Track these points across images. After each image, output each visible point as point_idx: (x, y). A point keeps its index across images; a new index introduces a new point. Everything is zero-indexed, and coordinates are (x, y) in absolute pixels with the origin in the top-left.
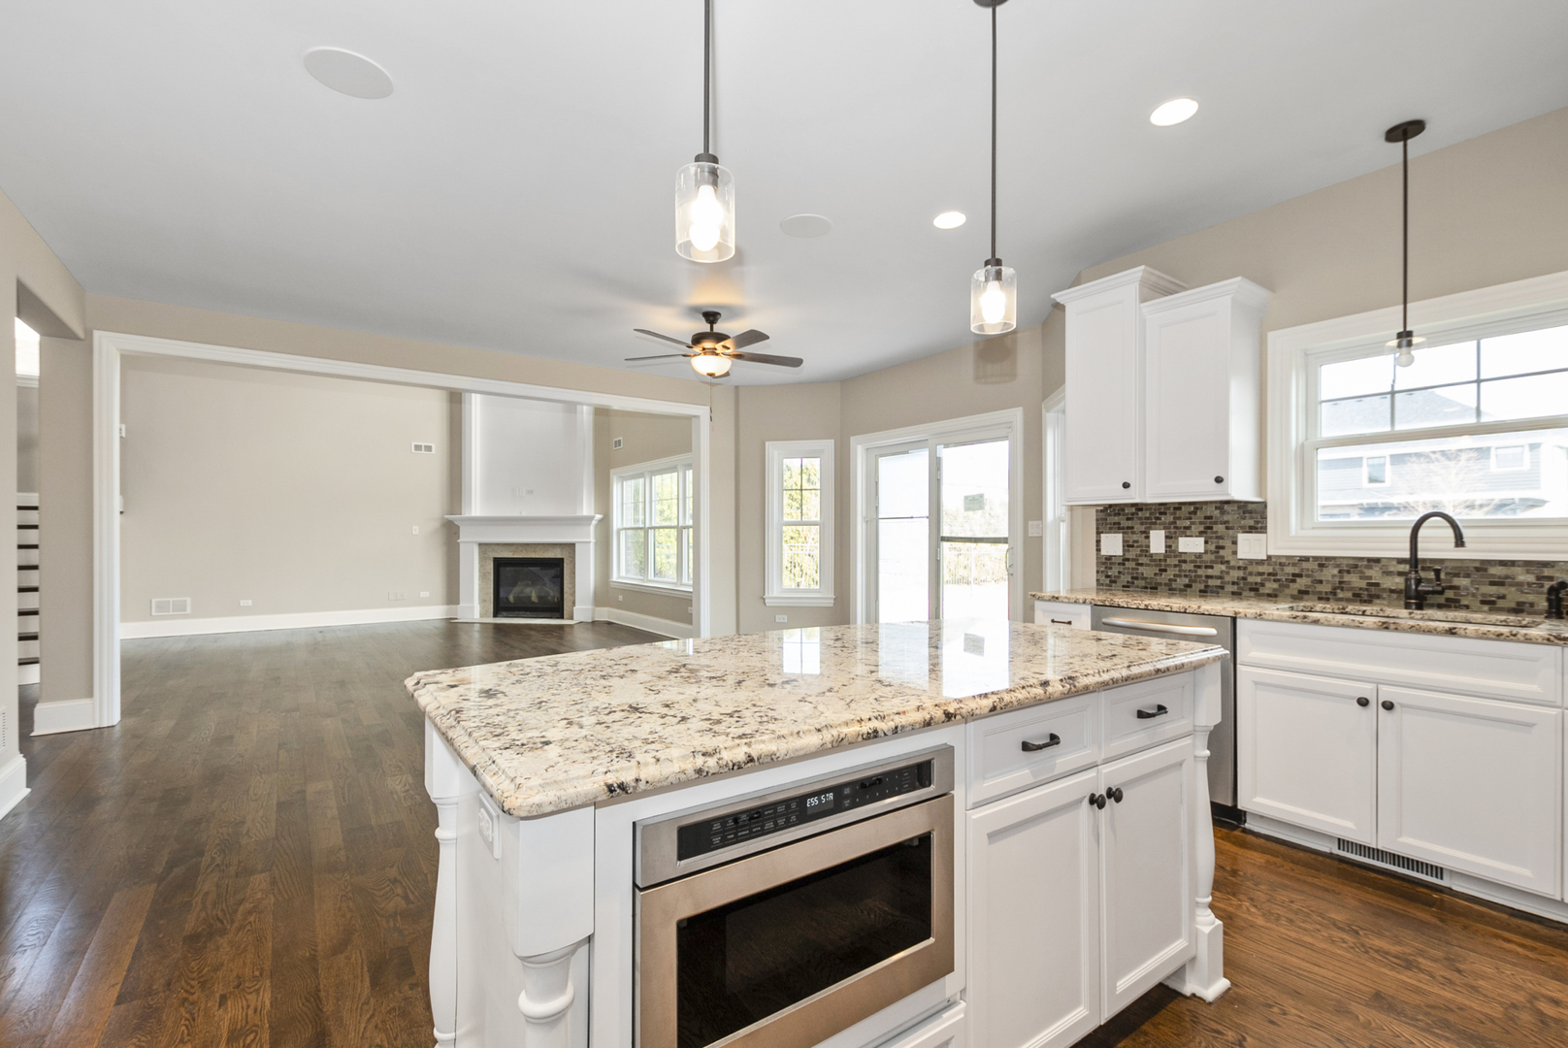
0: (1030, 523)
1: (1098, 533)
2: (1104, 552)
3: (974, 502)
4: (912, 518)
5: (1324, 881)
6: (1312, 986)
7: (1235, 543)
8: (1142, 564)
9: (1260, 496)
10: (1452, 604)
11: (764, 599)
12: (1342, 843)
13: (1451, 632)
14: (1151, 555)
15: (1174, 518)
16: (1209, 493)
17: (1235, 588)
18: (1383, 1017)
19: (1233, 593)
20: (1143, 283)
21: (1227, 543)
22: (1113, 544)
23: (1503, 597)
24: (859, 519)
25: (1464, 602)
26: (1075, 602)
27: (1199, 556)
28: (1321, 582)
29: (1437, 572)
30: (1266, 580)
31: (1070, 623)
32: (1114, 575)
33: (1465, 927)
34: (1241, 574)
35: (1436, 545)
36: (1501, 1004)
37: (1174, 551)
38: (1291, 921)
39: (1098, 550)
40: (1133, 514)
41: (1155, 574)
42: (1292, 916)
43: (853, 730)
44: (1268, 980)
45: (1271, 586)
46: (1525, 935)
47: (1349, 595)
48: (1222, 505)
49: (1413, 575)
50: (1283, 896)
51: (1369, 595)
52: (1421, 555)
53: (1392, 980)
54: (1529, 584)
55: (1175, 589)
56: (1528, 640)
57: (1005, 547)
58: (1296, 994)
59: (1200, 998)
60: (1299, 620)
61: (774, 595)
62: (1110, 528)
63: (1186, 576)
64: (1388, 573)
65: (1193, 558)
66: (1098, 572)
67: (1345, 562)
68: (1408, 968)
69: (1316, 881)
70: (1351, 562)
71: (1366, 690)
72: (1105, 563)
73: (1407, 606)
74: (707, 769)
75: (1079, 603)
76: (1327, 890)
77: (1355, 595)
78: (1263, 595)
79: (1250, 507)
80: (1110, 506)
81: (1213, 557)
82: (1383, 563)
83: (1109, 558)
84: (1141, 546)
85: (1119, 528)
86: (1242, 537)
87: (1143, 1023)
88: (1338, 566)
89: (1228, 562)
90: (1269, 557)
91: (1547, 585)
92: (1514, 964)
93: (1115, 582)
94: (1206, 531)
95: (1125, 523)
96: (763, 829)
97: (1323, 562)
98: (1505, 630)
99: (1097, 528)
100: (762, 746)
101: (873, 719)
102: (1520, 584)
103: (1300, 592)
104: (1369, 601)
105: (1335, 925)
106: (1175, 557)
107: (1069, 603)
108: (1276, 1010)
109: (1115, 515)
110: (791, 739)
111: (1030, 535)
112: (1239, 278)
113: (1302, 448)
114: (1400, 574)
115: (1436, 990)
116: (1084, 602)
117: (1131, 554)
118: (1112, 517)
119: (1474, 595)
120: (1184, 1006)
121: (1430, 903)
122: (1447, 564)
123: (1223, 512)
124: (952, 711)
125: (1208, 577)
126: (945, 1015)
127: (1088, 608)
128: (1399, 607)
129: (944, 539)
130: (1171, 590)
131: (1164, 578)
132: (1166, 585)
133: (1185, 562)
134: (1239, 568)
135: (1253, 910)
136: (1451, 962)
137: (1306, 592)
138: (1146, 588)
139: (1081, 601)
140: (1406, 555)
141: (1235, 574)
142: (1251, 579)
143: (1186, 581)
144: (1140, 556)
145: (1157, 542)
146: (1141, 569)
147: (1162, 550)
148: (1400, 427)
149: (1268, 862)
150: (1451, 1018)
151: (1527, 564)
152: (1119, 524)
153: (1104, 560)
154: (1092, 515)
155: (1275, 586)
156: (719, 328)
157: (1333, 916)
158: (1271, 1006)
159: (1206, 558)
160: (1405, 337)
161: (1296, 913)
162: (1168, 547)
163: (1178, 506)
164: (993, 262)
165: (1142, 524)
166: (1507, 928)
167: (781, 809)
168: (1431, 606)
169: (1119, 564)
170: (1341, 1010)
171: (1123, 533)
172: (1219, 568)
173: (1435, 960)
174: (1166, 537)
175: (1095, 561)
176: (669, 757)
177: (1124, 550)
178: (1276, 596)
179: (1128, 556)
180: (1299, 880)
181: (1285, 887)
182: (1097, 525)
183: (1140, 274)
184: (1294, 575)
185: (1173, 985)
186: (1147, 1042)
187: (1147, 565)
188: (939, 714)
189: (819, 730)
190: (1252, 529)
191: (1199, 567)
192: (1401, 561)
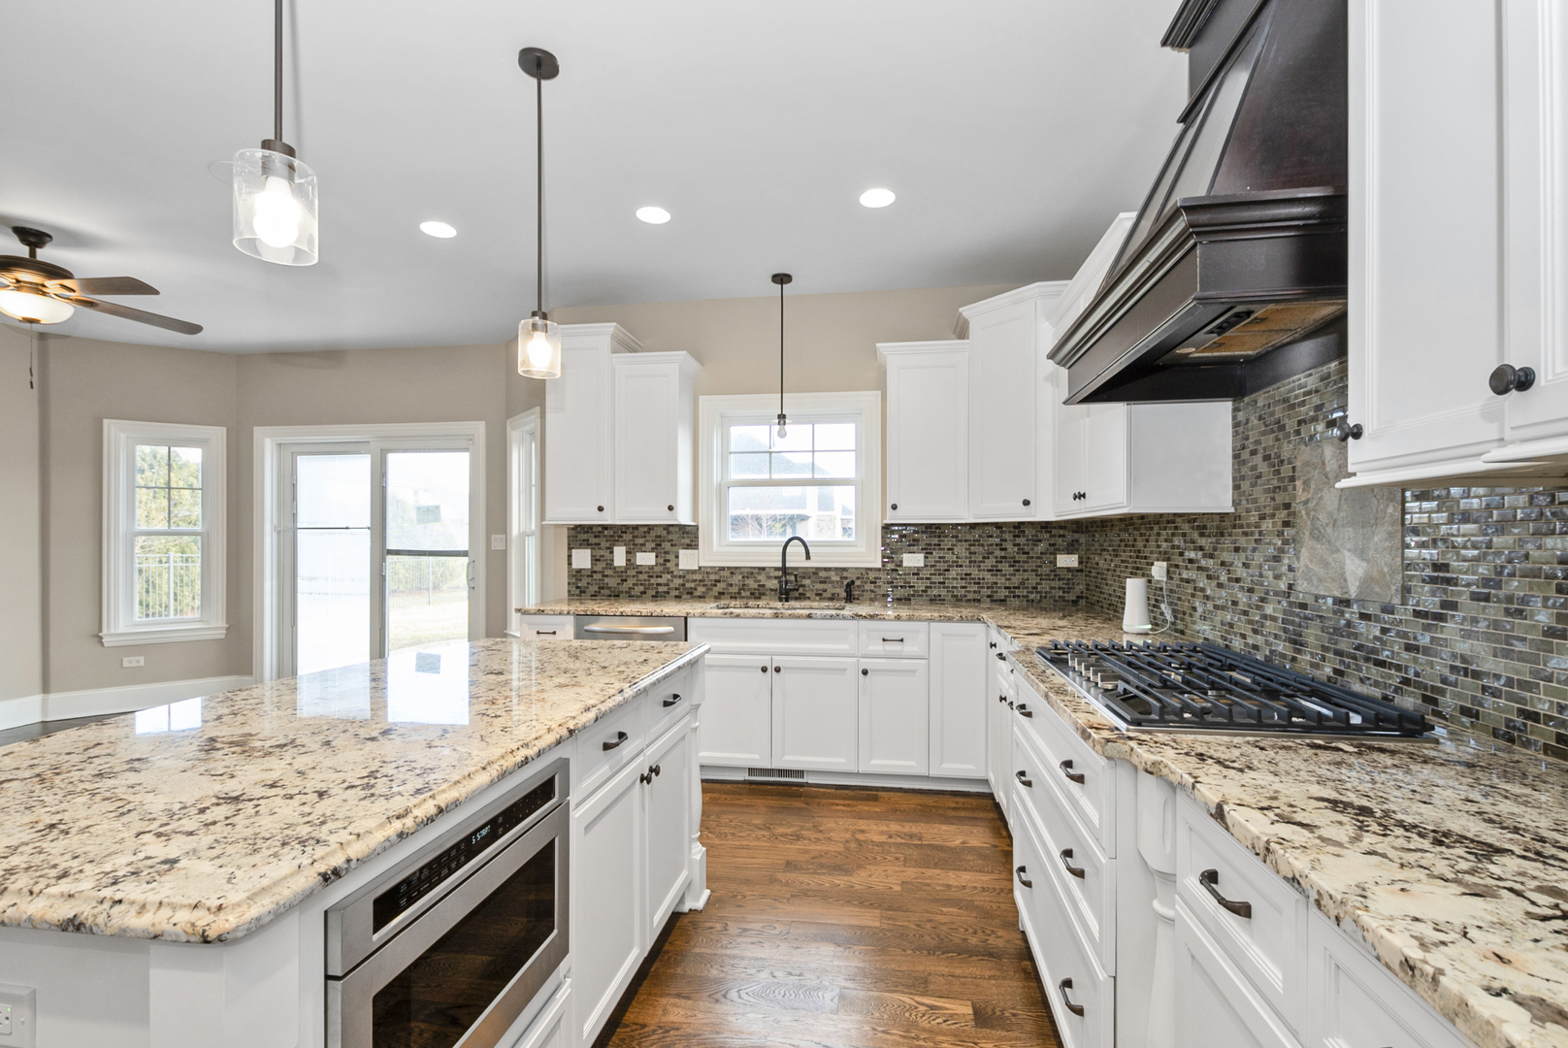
0: (493, 536)
1: (570, 549)
2: (574, 566)
3: (430, 514)
4: (347, 528)
5: (746, 800)
6: (754, 873)
7: (677, 557)
8: (607, 576)
9: (694, 521)
10: (802, 597)
11: (101, 638)
12: (752, 771)
13: (809, 616)
14: (615, 568)
15: (633, 537)
16: (660, 518)
17: (677, 593)
18: (793, 875)
19: (676, 597)
20: (614, 337)
21: (671, 557)
22: (583, 559)
23: (825, 591)
24: (268, 528)
25: (808, 595)
26: (560, 614)
27: (652, 567)
28: (731, 585)
29: (796, 576)
30: (698, 585)
31: (554, 633)
32: (581, 586)
33: (818, 804)
34: (681, 581)
35: (796, 559)
36: (841, 842)
37: (633, 564)
38: (733, 834)
39: (570, 564)
40: (599, 532)
41: (618, 584)
42: (733, 831)
43: (510, 762)
44: (730, 879)
45: (701, 590)
46: (844, 799)
47: (748, 594)
48: (667, 527)
49: (784, 579)
50: (725, 819)
51: (758, 594)
52: (788, 565)
53: (792, 850)
54: (837, 582)
55: (633, 596)
56: (844, 618)
57: (465, 560)
58: (747, 882)
59: (695, 910)
60: (728, 615)
61: (121, 631)
62: (580, 545)
63: (642, 585)
64: (769, 578)
65: (647, 569)
66: (569, 584)
67: (746, 570)
68: (798, 840)
69: (740, 802)
70: (749, 570)
71: (765, 661)
72: (576, 575)
73: (780, 600)
74: (407, 831)
75: (563, 614)
76: (748, 806)
77: (751, 594)
78: (696, 597)
79: (688, 529)
80: (580, 525)
81: (661, 568)
82: (767, 570)
83: (579, 571)
84: (606, 560)
85: (588, 545)
86: (682, 552)
87: (663, 946)
88: (742, 573)
89: (672, 572)
90: (700, 568)
91: (845, 582)
92: (842, 817)
93: (584, 592)
94: (657, 548)
95: (593, 540)
96: (439, 878)
97: (733, 571)
98: (833, 612)
99: (569, 544)
100: (445, 795)
101: (521, 749)
102: (832, 582)
103: (719, 593)
104: (759, 598)
105: (757, 827)
106: (634, 569)
107: (554, 614)
108: (739, 897)
109: (585, 533)
110: (465, 782)
111: (493, 548)
112: (685, 352)
113: (720, 485)
114: (776, 578)
115: (813, 847)
116: (568, 613)
117: (599, 567)
118: (581, 535)
119: (812, 590)
120: (686, 920)
121: (800, 795)
122: (800, 570)
123: (669, 533)
124: (572, 728)
125: (658, 585)
126: (558, 996)
127: (571, 619)
128: (775, 600)
129: (391, 552)
130: (631, 597)
131: (625, 587)
132: (626, 592)
133: (641, 573)
134: (680, 577)
135: (710, 835)
136: (816, 828)
137: (723, 593)
138: (610, 596)
139: (565, 612)
140: (780, 565)
141: (677, 582)
142: (688, 585)
143: (642, 588)
144: (606, 568)
145: (620, 556)
146: (606, 580)
147: (623, 563)
148: (776, 476)
149: (711, 798)
150: (823, 860)
151: (837, 569)
152: (588, 540)
153: (574, 573)
154: (564, 534)
155: (703, 589)
156: (44, 254)
157: (755, 822)
158: (736, 896)
159: (656, 569)
160: (782, 417)
161: (735, 828)
162: (628, 560)
163: (636, 527)
164: (540, 313)
165: (607, 541)
166: (835, 797)
167: (453, 853)
168: (792, 599)
169: (588, 576)
170: (773, 881)
171: (592, 549)
172: (666, 577)
173: (809, 830)
174: (627, 552)
175: (566, 574)
176: (368, 829)
177: (592, 564)
178: (704, 597)
179: (595, 569)
180: (730, 805)
181: (724, 812)
182: (569, 541)
183: (612, 329)
184: (716, 581)
185: (680, 910)
186: (670, 957)
187: (611, 576)
188: (565, 732)
189: (484, 769)
190: (689, 546)
191: (652, 577)
192: (776, 569)
